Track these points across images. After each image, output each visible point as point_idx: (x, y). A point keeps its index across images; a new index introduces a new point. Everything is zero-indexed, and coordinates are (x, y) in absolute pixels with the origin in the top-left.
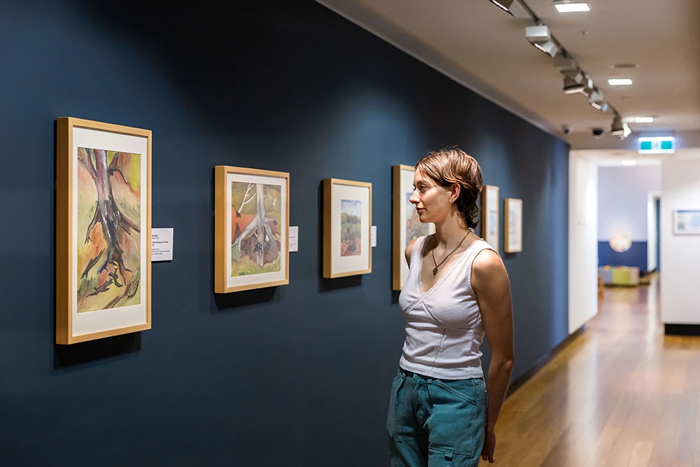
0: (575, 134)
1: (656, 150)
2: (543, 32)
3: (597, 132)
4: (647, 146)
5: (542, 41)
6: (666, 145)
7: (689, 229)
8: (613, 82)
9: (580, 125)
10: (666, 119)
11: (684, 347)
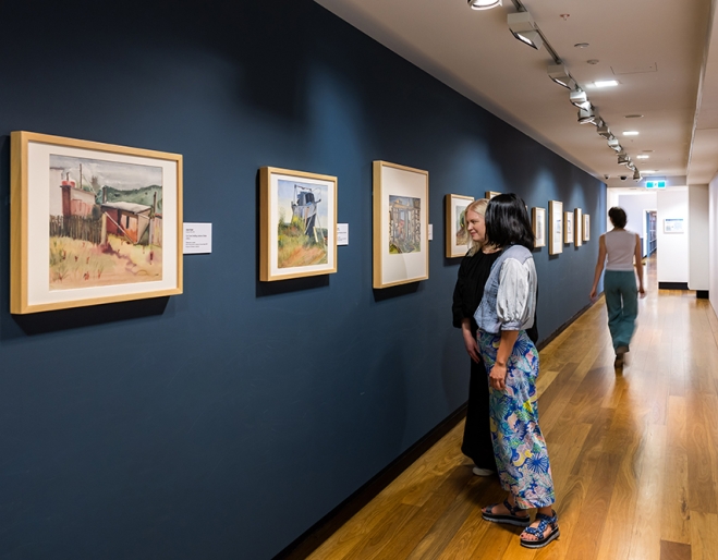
0: (612, 179)
1: (655, 187)
2: (616, 142)
3: (623, 178)
4: (650, 185)
5: (615, 146)
6: (662, 185)
7: (673, 230)
8: (639, 157)
9: (614, 174)
10: (661, 172)
11: (670, 294)
